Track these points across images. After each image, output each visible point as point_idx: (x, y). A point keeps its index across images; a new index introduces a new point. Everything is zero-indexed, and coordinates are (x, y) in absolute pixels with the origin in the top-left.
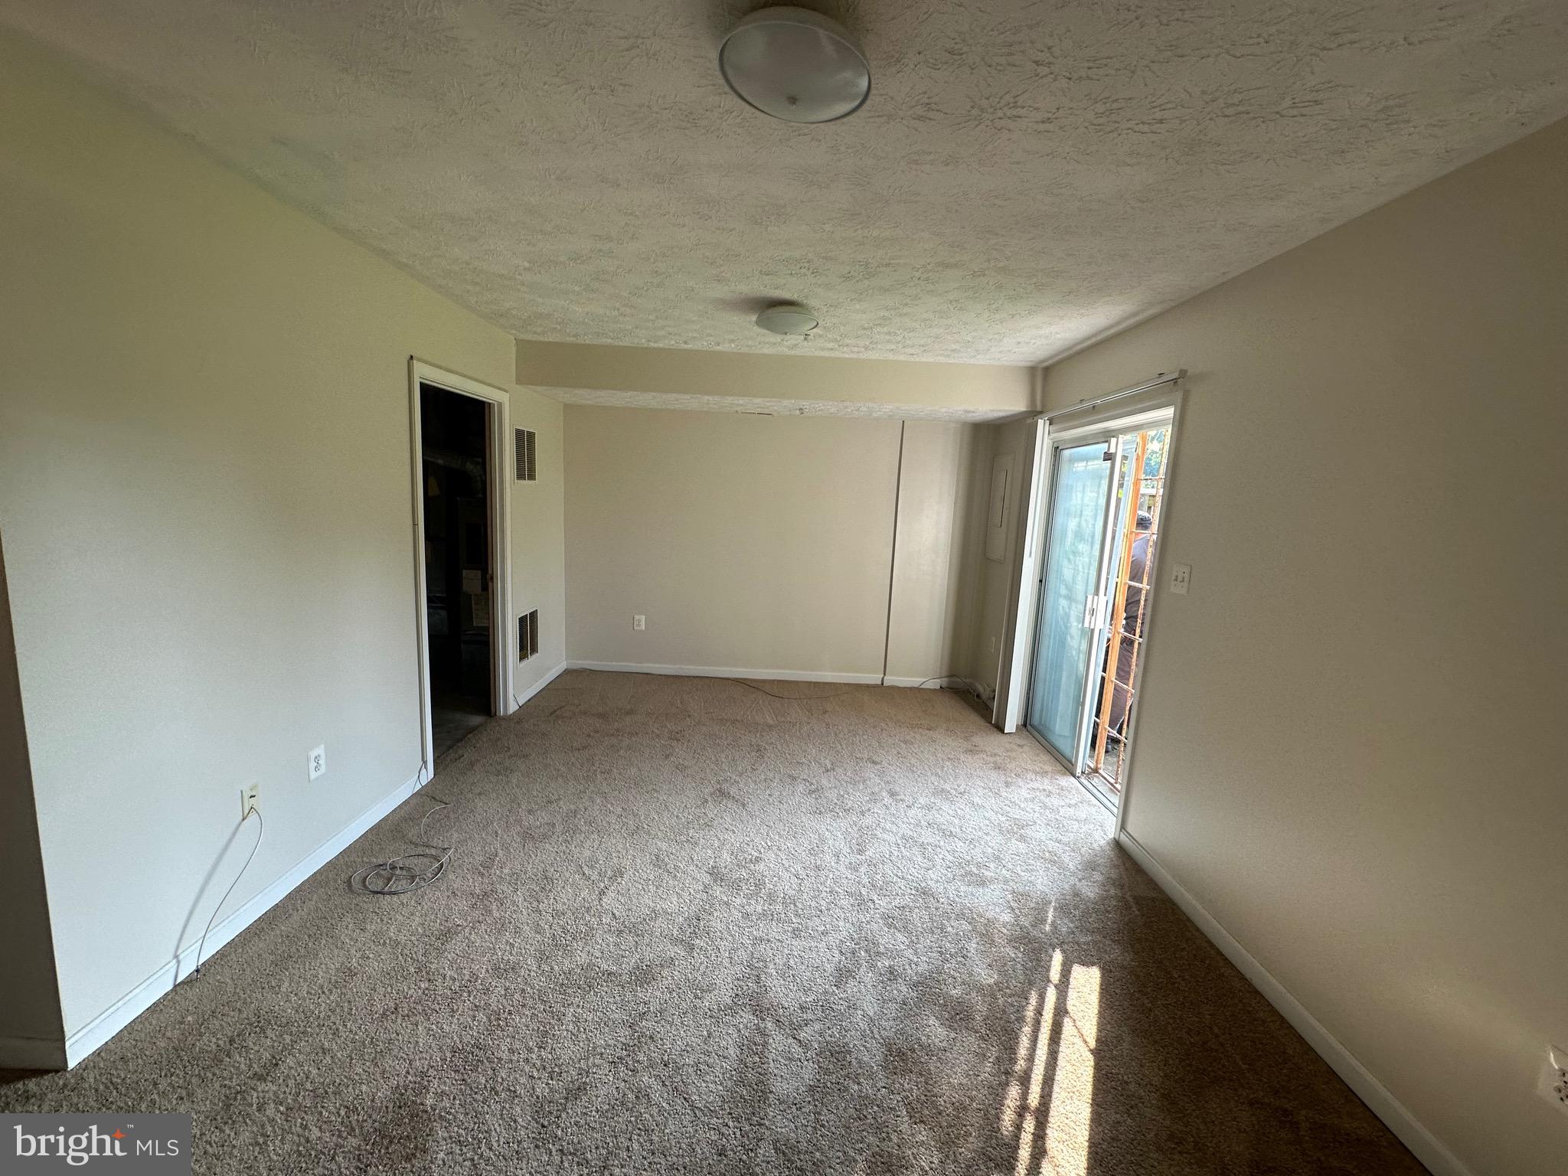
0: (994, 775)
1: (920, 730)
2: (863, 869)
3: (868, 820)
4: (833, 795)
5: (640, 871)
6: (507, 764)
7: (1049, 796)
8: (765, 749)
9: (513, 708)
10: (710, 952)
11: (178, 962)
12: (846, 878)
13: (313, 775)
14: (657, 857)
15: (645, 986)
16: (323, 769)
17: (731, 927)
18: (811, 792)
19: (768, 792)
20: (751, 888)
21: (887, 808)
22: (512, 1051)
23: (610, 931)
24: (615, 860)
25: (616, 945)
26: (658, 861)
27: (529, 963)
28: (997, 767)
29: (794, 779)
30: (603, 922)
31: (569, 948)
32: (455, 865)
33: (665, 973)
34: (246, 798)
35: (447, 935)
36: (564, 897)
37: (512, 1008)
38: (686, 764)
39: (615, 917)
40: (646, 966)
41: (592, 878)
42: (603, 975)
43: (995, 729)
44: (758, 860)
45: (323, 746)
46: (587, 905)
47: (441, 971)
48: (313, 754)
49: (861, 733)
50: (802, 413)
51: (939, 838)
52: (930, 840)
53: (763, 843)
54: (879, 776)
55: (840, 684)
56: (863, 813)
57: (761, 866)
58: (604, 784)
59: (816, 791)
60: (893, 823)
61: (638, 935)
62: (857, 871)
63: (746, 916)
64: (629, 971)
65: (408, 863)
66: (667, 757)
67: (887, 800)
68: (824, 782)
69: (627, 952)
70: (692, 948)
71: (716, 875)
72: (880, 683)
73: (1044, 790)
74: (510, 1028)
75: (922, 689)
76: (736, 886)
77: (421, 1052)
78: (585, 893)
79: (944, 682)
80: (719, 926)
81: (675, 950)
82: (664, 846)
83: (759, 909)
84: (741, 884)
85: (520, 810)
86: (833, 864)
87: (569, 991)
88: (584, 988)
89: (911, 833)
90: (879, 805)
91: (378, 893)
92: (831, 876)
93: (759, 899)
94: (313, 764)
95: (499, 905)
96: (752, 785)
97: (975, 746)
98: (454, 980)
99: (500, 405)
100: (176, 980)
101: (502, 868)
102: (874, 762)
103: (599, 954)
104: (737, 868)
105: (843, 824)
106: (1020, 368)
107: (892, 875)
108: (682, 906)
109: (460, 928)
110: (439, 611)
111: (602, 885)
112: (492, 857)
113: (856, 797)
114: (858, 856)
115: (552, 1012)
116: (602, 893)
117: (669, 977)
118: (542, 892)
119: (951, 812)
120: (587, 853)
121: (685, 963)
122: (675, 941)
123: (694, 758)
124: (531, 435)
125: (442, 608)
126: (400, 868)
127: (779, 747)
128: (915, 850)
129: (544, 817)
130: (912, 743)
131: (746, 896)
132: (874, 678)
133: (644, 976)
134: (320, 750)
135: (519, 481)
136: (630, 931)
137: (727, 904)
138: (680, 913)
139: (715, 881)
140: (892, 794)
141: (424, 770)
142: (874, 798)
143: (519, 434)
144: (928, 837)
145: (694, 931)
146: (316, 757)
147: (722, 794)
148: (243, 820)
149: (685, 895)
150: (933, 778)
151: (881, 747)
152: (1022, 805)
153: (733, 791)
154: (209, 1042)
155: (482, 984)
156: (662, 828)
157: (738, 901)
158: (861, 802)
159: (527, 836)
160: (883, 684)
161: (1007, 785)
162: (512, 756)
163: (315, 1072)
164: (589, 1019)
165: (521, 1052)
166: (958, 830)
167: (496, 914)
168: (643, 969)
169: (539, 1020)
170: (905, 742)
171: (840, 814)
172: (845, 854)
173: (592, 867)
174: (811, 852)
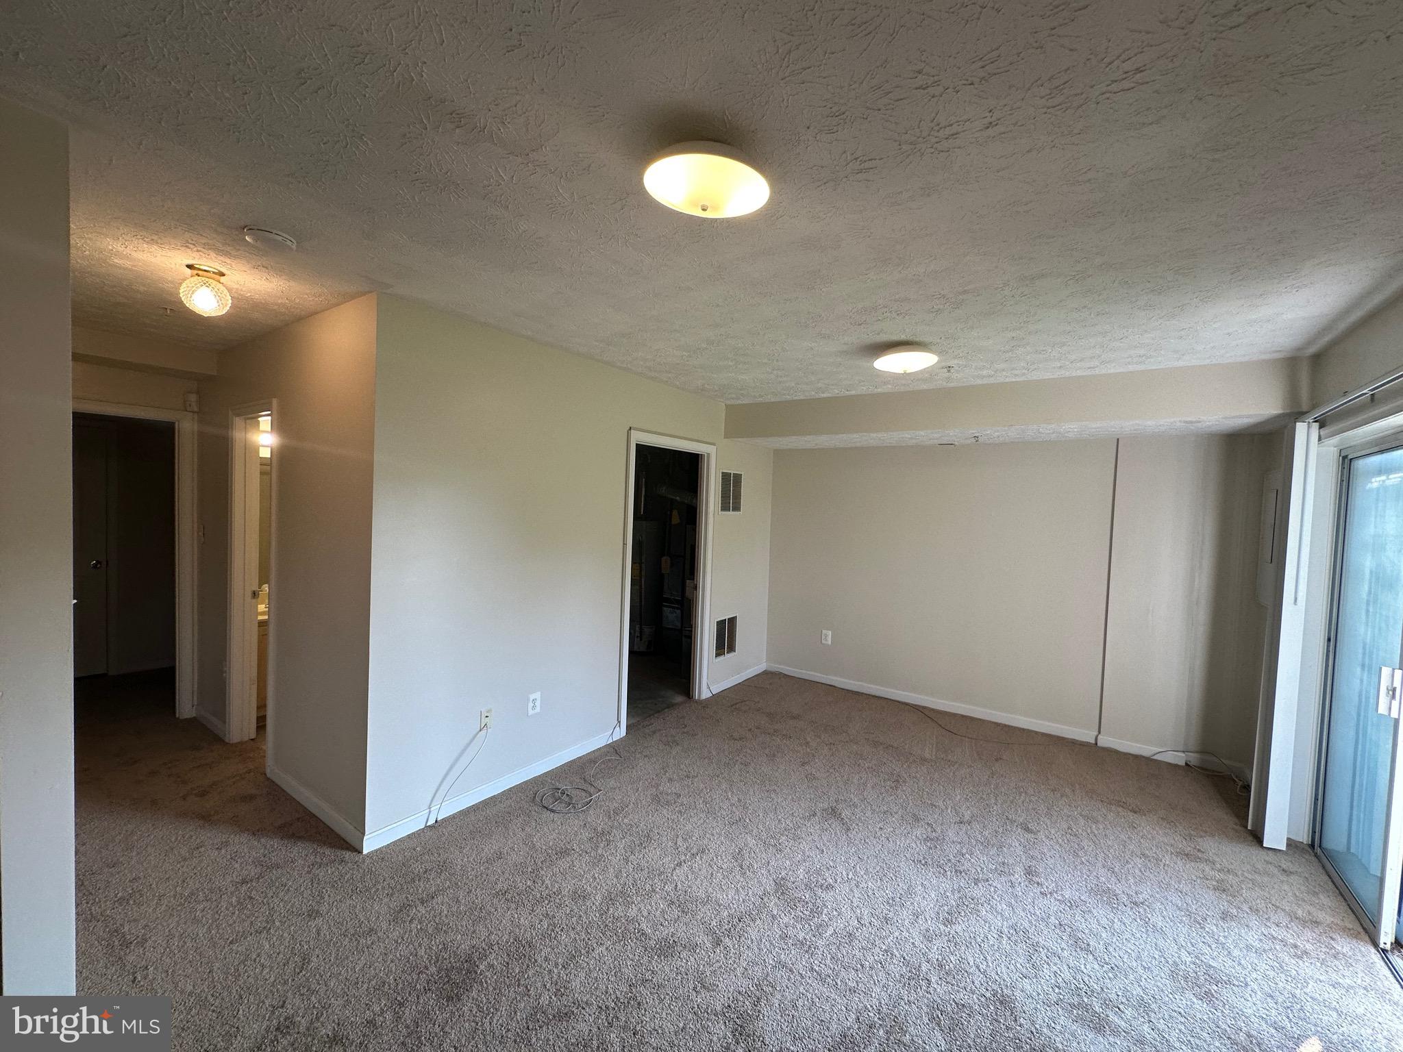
0: (1209, 896)
1: (1120, 809)
2: (938, 943)
3: (978, 891)
4: (952, 850)
5: (719, 858)
6: (677, 738)
7: (1301, 958)
8: (904, 782)
9: (705, 694)
10: (731, 954)
11: (430, 812)
12: (913, 943)
13: (531, 712)
14: (741, 850)
15: (662, 958)
16: (538, 709)
17: (764, 941)
18: (928, 839)
19: (881, 825)
20: (805, 912)
21: (1013, 886)
22: (546, 959)
23: (666, 898)
24: (706, 842)
25: (663, 912)
26: (738, 856)
27: (597, 898)
28: (1221, 888)
29: (917, 819)
30: (665, 889)
31: (628, 899)
32: (599, 803)
33: (684, 954)
34: (483, 716)
35: (564, 853)
36: (653, 855)
37: (565, 927)
38: (818, 774)
39: (676, 889)
40: (674, 941)
41: (680, 849)
42: (638, 933)
43: (1251, 838)
44: (830, 887)
45: (539, 693)
46: (662, 869)
47: (544, 878)
48: (532, 697)
49: (1031, 791)
50: (977, 441)
51: (1064, 945)
52: (1049, 944)
53: (844, 873)
54: (1025, 847)
55: (1036, 733)
56: (977, 881)
57: (828, 896)
58: (737, 774)
59: (933, 841)
60: (1010, 905)
61: (683, 912)
62: (930, 942)
63: (784, 937)
64: (658, 939)
65: (574, 793)
66: (803, 764)
67: (1019, 875)
68: (951, 834)
69: (667, 922)
70: (718, 942)
71: (781, 886)
72: (1093, 742)
73: (1296, 946)
74: (555, 942)
75: (1156, 760)
76: (792, 904)
77: (499, 930)
78: (666, 860)
79: (1194, 758)
80: (753, 934)
81: (705, 940)
82: (752, 842)
83: (801, 936)
84: (798, 905)
85: (664, 777)
86: (907, 922)
87: (608, 933)
88: (619, 936)
89: (1027, 925)
90: (1003, 879)
91: (545, 807)
92: (897, 934)
93: (807, 926)
94: (531, 705)
95: (606, 845)
96: (869, 813)
97: (1199, 850)
98: (547, 888)
99: (708, 454)
100: (427, 823)
101: (625, 817)
102: (1027, 830)
103: (645, 914)
104: (803, 887)
105: (946, 885)
106: (1276, 361)
107: (972, 963)
108: (734, 902)
109: (573, 852)
110: (676, 610)
111: (684, 858)
112: (624, 807)
113: (980, 861)
114: (942, 927)
115: (587, 944)
116: (679, 864)
117: (685, 960)
118: (639, 846)
119: (1104, 921)
120: (689, 827)
121: (704, 954)
122: (710, 932)
123: (828, 771)
124: (738, 478)
125: (678, 608)
126: (567, 795)
127: (921, 783)
128: (1021, 948)
129: (676, 788)
130: (1096, 822)
131: (796, 918)
132: (1087, 735)
133: (667, 949)
134: (537, 695)
135: (724, 513)
136: (679, 906)
137: (773, 917)
138: (728, 907)
139: (776, 891)
140: (1029, 872)
141: (617, 728)
142: (1003, 870)
143: (726, 477)
144: (1048, 939)
145: (730, 929)
146: (533, 700)
147: (833, 813)
148: (480, 730)
149: (743, 894)
150: (1102, 871)
151: (1049, 814)
152: (1236, 953)
153: (846, 813)
154: (418, 868)
155: (560, 899)
156: (760, 827)
157: (786, 920)
158: (982, 869)
159: (656, 799)
160: (1096, 744)
161: (1225, 916)
162: (684, 733)
163: (445, 912)
164: (607, 963)
165: (550, 963)
166: (1101, 947)
167: (600, 851)
168: (669, 943)
169: (576, 945)
170: (1086, 818)
171: (949, 873)
172: (928, 917)
173: (685, 840)
174: (890, 902)
